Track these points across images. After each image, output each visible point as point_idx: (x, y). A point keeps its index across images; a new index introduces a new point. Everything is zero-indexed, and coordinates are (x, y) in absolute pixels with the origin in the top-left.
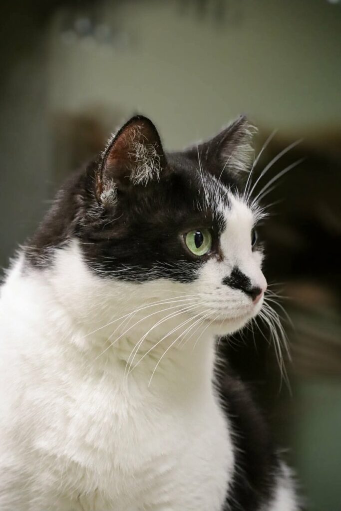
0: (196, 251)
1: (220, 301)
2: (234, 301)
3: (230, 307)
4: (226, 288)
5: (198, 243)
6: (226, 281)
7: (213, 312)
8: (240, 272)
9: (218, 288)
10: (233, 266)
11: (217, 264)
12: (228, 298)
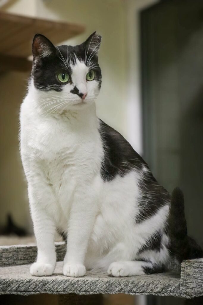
0: (63, 81)
1: (70, 98)
2: (74, 98)
3: (73, 100)
4: (71, 94)
5: (63, 78)
6: (72, 91)
7: (68, 102)
8: (76, 88)
9: (69, 94)
10: (75, 86)
11: (70, 85)
12: (72, 97)
